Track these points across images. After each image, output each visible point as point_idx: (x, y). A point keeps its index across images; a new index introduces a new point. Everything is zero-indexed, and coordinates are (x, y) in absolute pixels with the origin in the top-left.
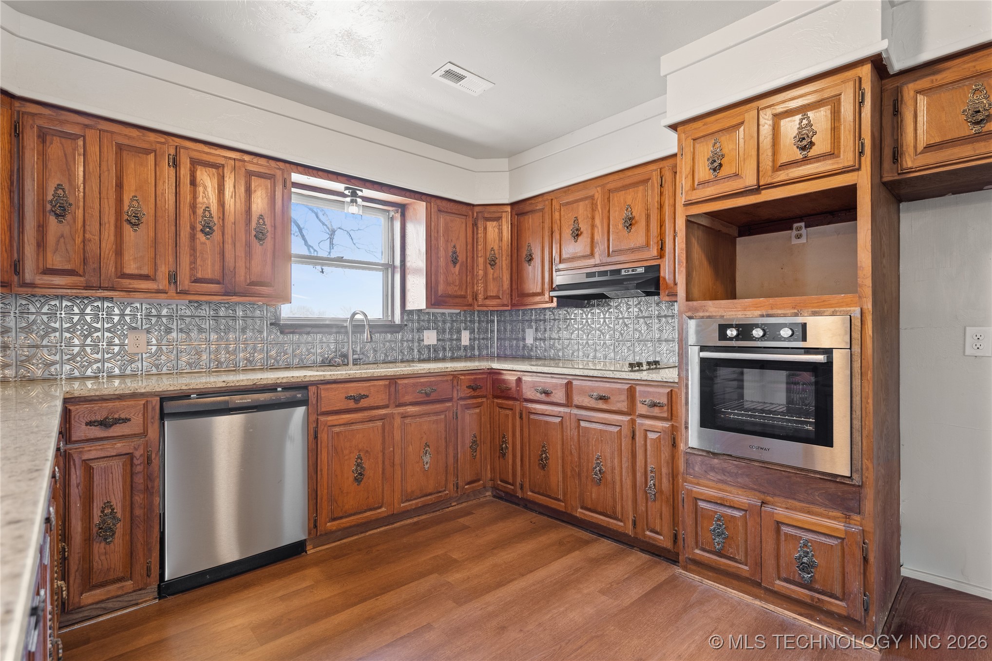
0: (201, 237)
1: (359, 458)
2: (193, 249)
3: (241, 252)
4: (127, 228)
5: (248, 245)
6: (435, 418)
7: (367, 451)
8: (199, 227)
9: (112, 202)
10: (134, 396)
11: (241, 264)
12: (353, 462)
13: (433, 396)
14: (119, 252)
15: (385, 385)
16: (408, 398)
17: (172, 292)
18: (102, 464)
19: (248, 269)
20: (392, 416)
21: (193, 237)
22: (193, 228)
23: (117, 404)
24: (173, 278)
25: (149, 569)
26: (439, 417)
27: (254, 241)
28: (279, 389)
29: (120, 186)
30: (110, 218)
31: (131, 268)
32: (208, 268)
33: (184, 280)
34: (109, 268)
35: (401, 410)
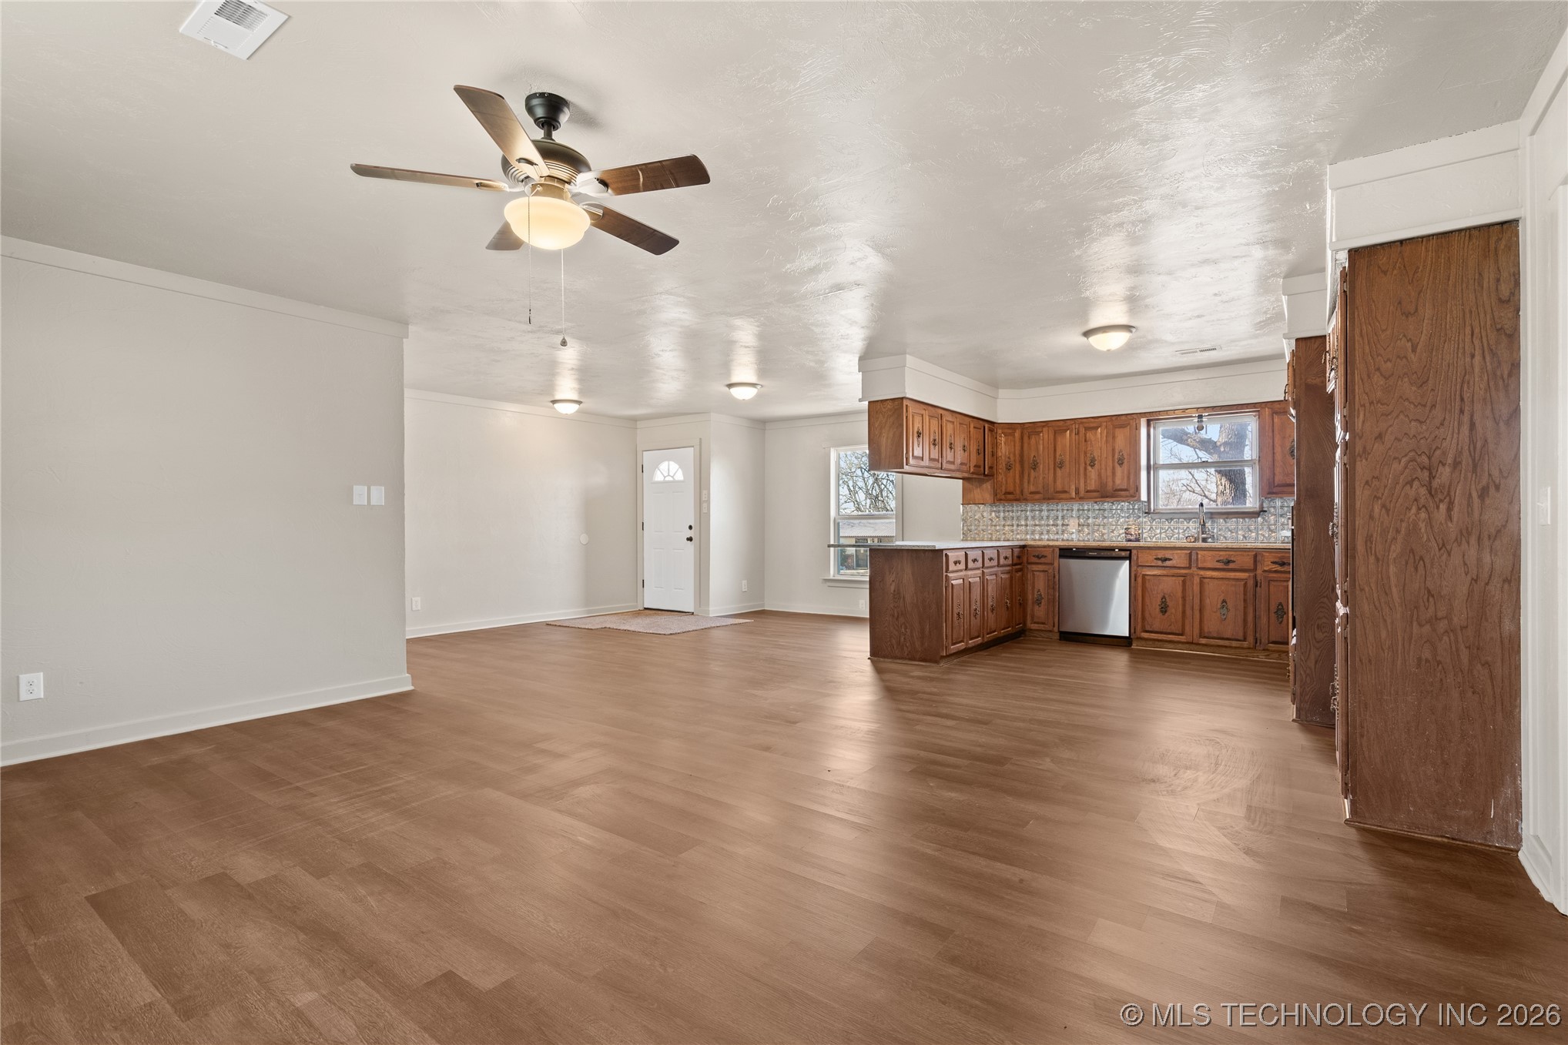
0: (1089, 468)
1: (1164, 597)
2: (1085, 474)
3: (1109, 473)
4: (1058, 469)
5: (1114, 468)
6: (1234, 583)
7: (1170, 595)
8: (1088, 463)
9: (1052, 459)
10: (1049, 546)
11: (1110, 479)
12: (1159, 600)
13: (1231, 566)
14: (1055, 482)
15: (1186, 554)
16: (1209, 565)
17: (1077, 498)
18: (1037, 573)
19: (1114, 482)
20: (1192, 575)
21: (1085, 469)
22: (1086, 464)
23: (1043, 549)
24: (1077, 492)
25: (1054, 623)
26: (1238, 583)
27: (1117, 465)
28: (1117, 550)
29: (1055, 450)
30: (1052, 466)
31: (1059, 487)
32: (1092, 486)
33: (1082, 493)
34: (1052, 490)
35: (1202, 573)
